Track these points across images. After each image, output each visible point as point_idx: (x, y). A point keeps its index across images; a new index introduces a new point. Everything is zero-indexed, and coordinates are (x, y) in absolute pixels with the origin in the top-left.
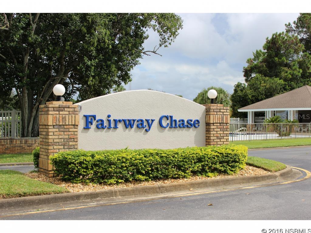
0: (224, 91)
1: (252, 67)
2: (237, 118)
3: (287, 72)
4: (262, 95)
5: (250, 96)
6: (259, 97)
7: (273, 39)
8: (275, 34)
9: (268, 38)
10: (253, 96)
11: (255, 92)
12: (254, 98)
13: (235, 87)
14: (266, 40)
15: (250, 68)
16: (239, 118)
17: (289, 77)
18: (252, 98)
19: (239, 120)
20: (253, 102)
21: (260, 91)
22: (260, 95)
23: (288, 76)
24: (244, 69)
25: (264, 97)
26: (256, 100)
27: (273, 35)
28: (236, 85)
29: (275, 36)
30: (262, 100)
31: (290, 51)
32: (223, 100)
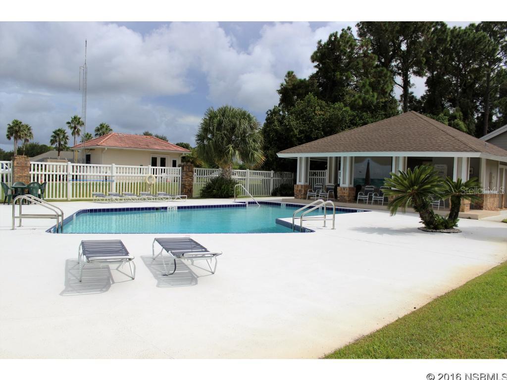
0: (249, 116)
1: (296, 84)
2: (269, 172)
3: (354, 96)
4: (318, 129)
5: (296, 132)
6: (311, 133)
7: (330, 42)
8: (333, 34)
9: (320, 41)
10: (301, 132)
11: (304, 124)
12: (303, 135)
13: (268, 115)
14: (317, 45)
15: (291, 86)
16: (272, 172)
17: (358, 104)
18: (299, 134)
19: (272, 175)
20: (301, 142)
21: (315, 124)
22: (313, 130)
23: (357, 102)
24: (282, 87)
25: (323, 133)
26: (307, 138)
27: (331, 36)
28: (270, 111)
29: (333, 39)
30: (316, 138)
31: (358, 62)
32: (247, 135)
